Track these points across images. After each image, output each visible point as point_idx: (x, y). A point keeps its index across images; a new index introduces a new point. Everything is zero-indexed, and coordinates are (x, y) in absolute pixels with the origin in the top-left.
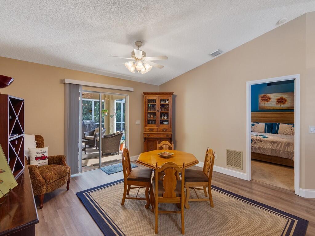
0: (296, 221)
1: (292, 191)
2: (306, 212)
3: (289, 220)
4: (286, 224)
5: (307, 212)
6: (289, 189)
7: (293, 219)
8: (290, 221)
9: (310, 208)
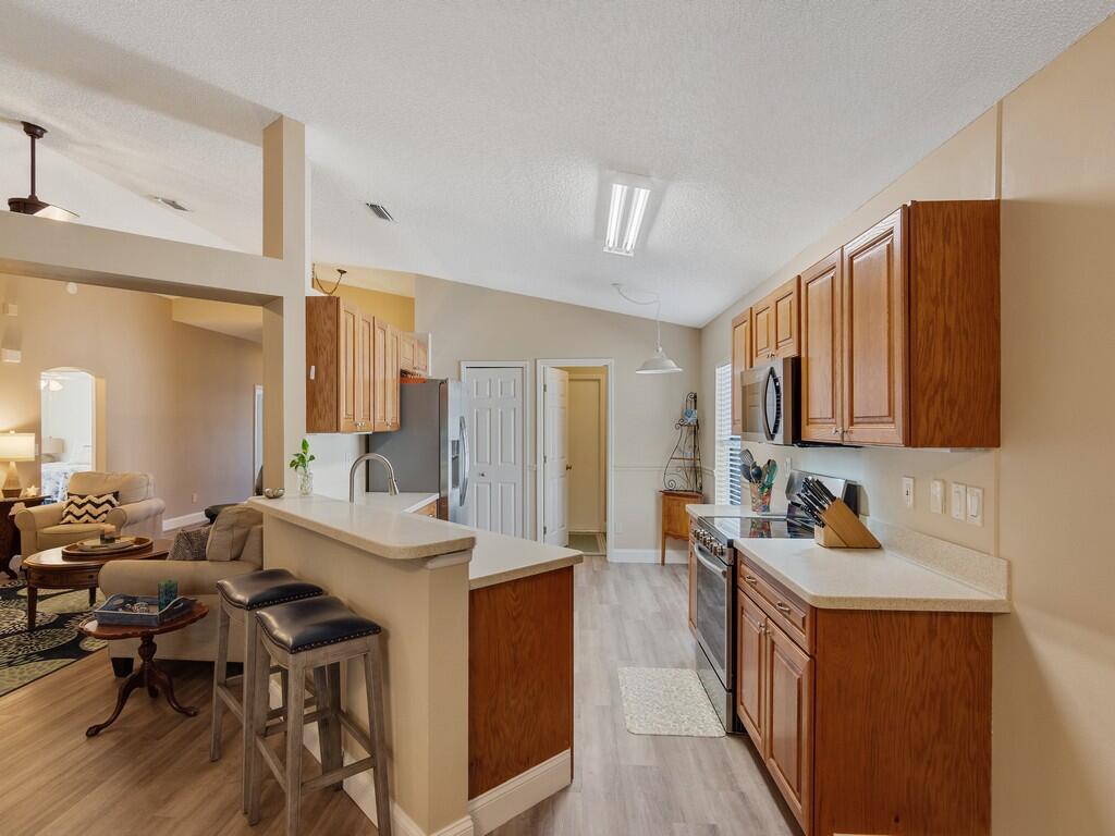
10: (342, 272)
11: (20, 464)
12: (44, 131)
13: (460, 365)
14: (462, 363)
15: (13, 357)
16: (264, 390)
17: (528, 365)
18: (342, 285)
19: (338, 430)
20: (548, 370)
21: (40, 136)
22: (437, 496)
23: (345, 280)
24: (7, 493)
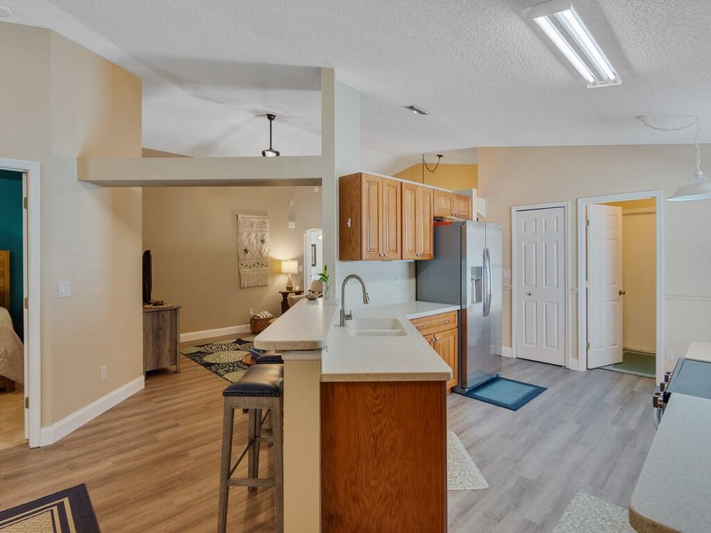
0: (66, 501)
1: (21, 446)
2: (71, 469)
3: (52, 511)
4: (51, 523)
5: (73, 468)
6: (12, 446)
7: (56, 502)
8: (55, 509)
9: (72, 458)
10: (440, 156)
11: (293, 275)
12: (274, 116)
13: (511, 210)
14: (513, 208)
15: (292, 225)
16: (324, 235)
17: (570, 205)
18: (442, 165)
19: (361, 259)
20: (592, 208)
21: (273, 119)
22: (458, 307)
23: (442, 161)
24: (288, 288)
